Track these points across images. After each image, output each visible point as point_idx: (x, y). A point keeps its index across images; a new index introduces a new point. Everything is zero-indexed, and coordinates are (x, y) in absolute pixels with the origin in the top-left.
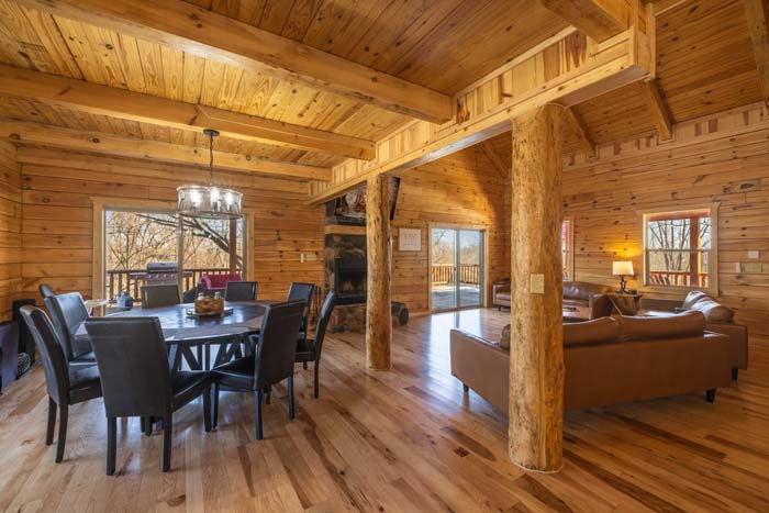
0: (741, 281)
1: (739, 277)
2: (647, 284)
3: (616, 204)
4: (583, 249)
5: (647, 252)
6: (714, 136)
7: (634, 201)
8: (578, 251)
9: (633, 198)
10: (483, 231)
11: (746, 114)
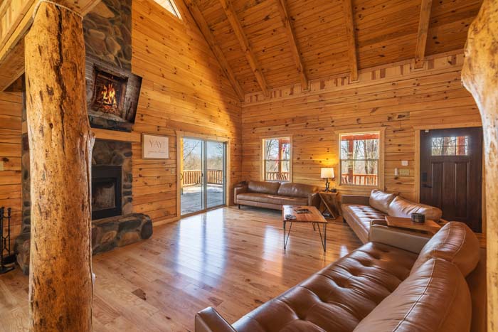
0: (397, 181)
1: (396, 178)
2: (340, 185)
3: (322, 126)
4: (299, 159)
5: (341, 161)
6: (383, 81)
7: (333, 124)
8: (295, 160)
9: (333, 122)
10: (225, 143)
11: (402, 67)
